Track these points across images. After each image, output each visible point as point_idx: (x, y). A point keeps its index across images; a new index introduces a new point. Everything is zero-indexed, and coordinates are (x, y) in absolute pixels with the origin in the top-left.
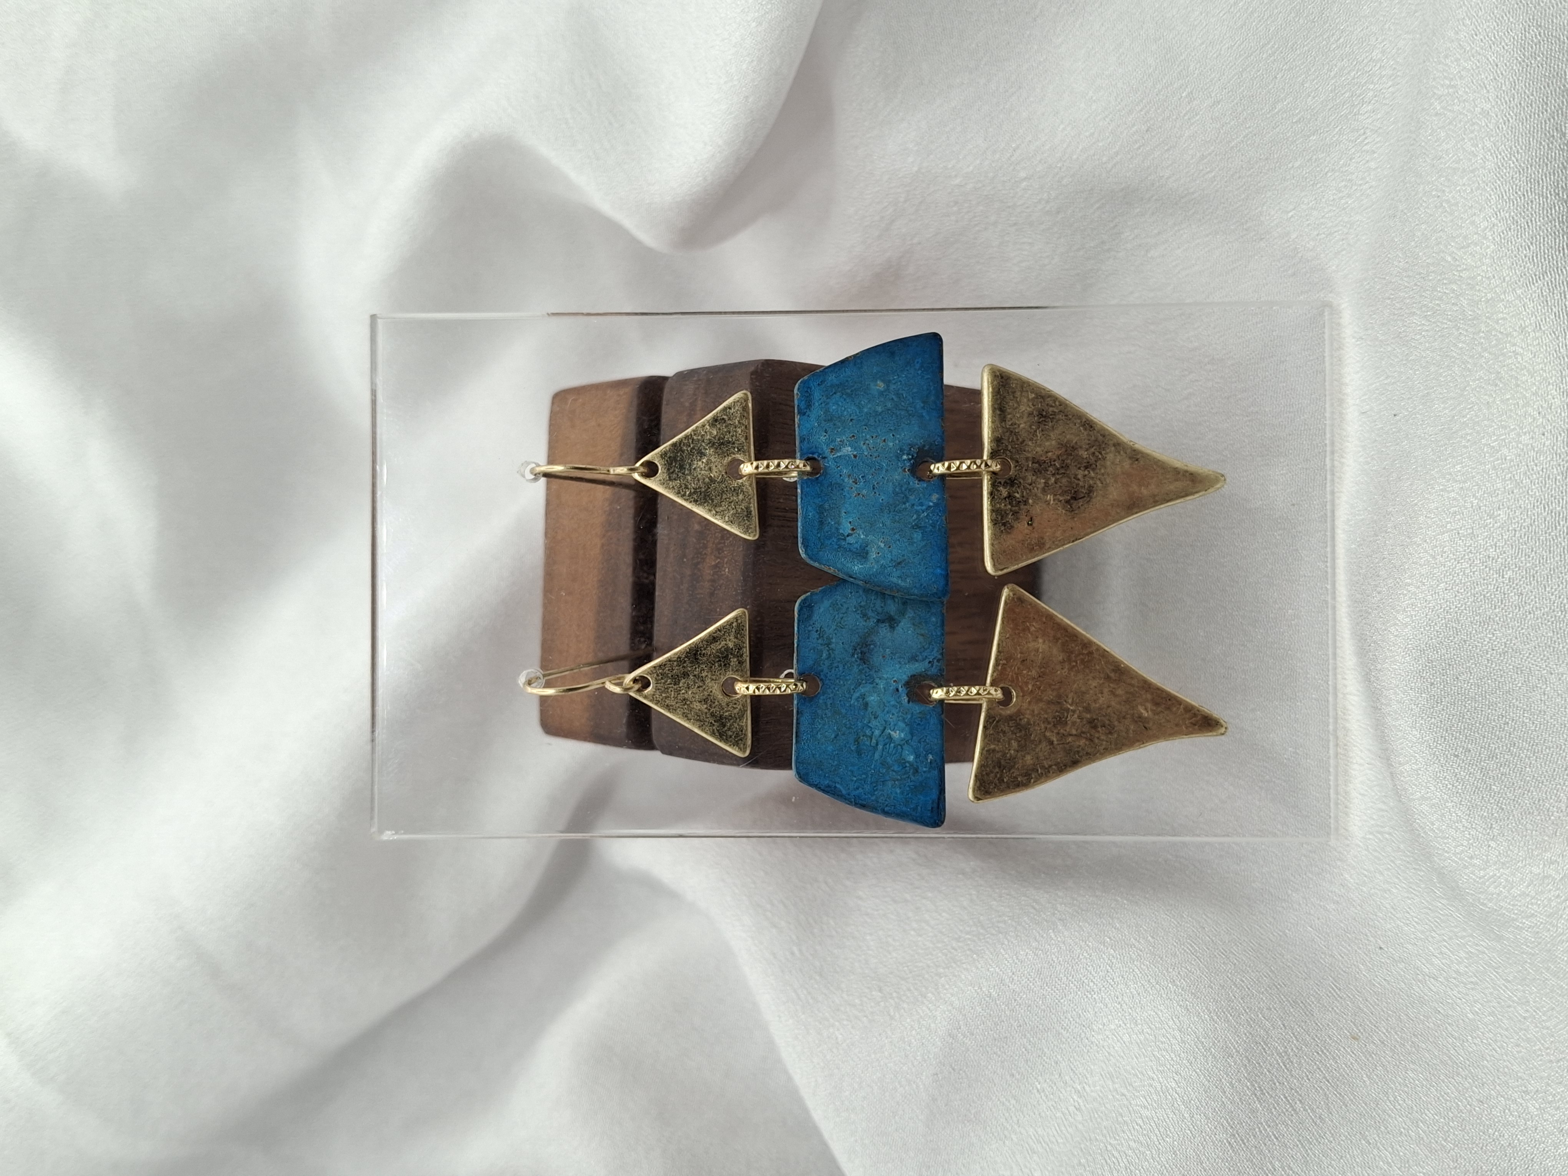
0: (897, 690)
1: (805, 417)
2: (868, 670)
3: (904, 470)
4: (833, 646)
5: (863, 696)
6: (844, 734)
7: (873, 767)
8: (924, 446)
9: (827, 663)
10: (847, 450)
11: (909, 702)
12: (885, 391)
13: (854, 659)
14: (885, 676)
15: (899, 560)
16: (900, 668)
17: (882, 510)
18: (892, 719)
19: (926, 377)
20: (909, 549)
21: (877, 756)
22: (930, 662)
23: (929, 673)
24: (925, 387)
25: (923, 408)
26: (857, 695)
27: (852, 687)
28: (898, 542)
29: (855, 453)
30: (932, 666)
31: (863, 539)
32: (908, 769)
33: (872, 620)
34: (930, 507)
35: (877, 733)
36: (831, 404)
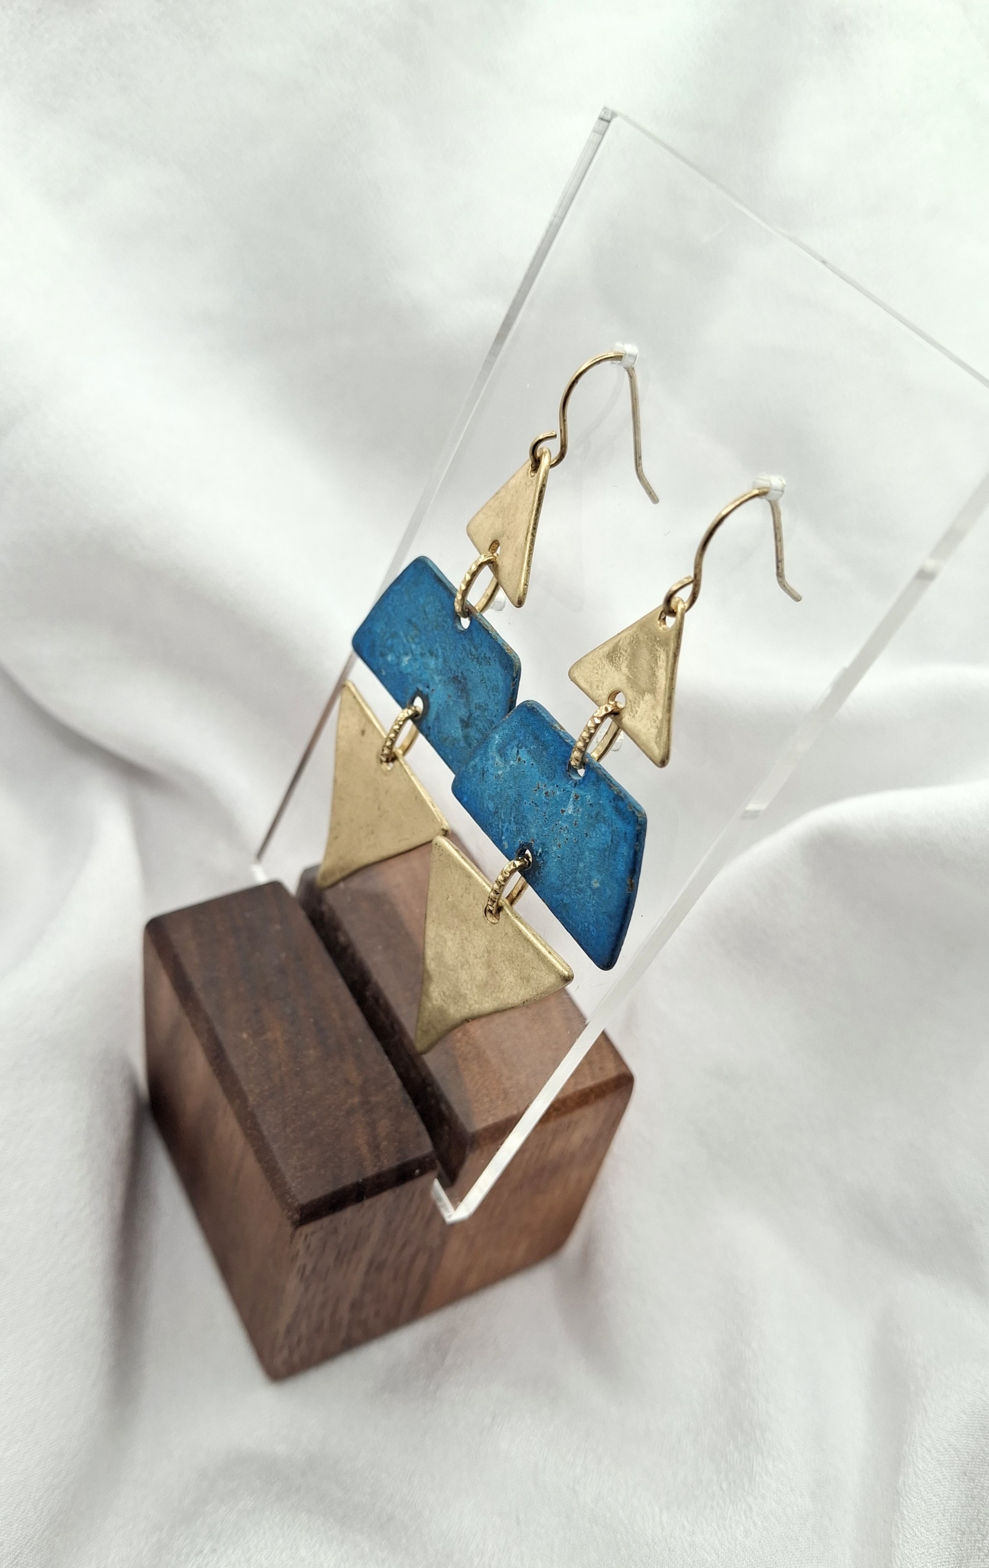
0: (428, 687)
1: (611, 798)
2: (449, 676)
3: (533, 841)
5: (437, 656)
6: (424, 619)
8: (539, 873)
9: (468, 647)
10: (570, 810)
11: (418, 689)
12: (590, 884)
13: (459, 672)
14: (439, 686)
15: (485, 774)
16: (438, 702)
17: (519, 795)
18: (416, 665)
19: (580, 927)
20: (487, 791)
21: (402, 633)
24: (574, 916)
25: (562, 900)
26: (440, 653)
27: (446, 654)
28: (495, 786)
29: (565, 813)
31: (510, 762)
32: (384, 651)
33: (474, 709)
34: (502, 835)
35: (413, 647)
36: (607, 829)
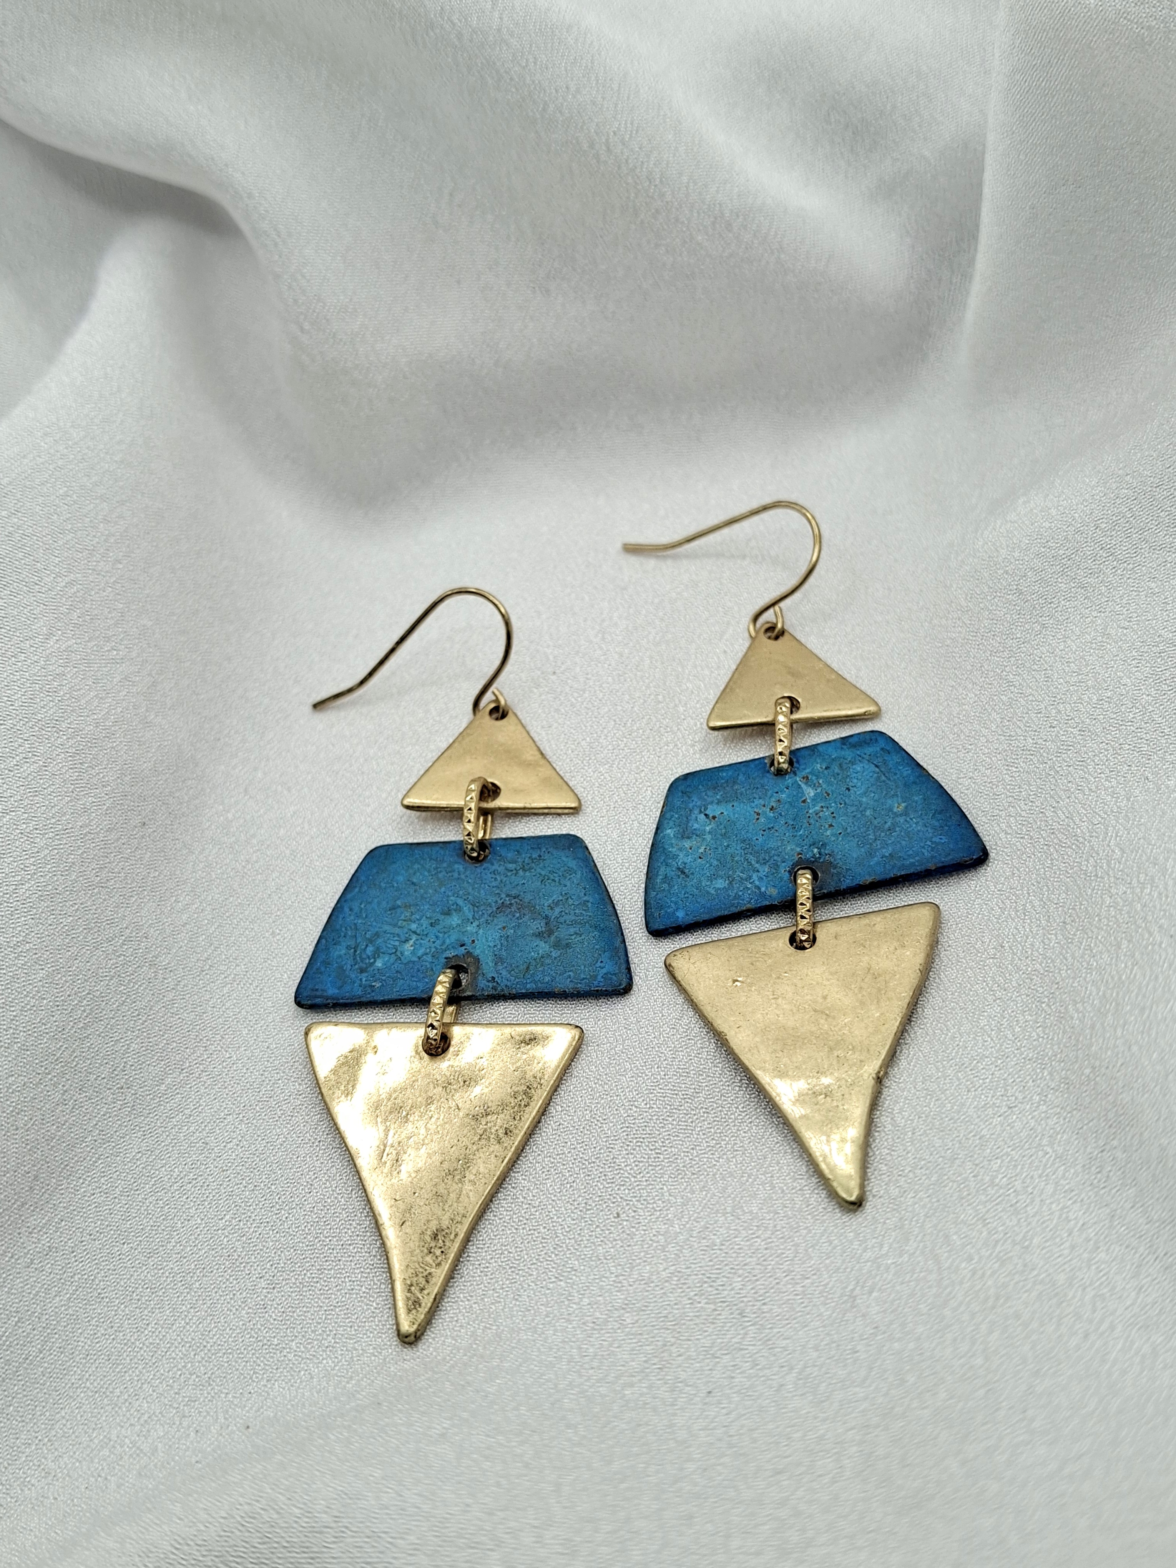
0: (462, 945)
2: (489, 912)
3: (800, 854)
4: (521, 873)
5: (459, 909)
6: (415, 891)
7: (374, 924)
9: (501, 869)
10: (810, 792)
11: (446, 958)
12: (894, 813)
13: (503, 896)
14: (481, 931)
15: (686, 871)
16: (489, 946)
17: (744, 841)
18: (429, 941)
20: (703, 879)
21: (387, 928)
22: (493, 978)
23: (480, 978)
26: (460, 902)
27: (470, 897)
28: (708, 865)
29: (808, 801)
30: (488, 981)
32: (367, 961)
33: (549, 912)
35: (414, 926)
36: (862, 765)
